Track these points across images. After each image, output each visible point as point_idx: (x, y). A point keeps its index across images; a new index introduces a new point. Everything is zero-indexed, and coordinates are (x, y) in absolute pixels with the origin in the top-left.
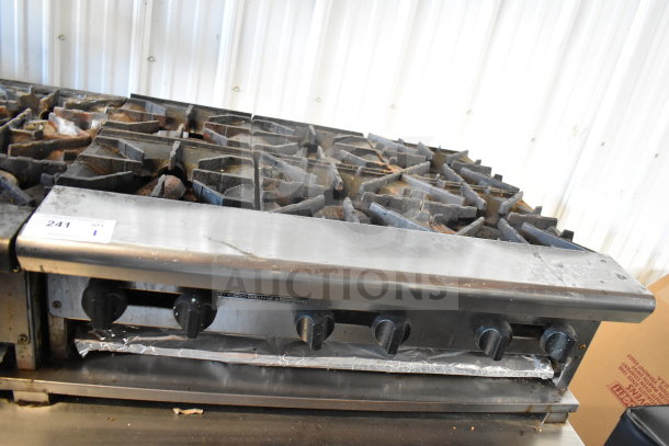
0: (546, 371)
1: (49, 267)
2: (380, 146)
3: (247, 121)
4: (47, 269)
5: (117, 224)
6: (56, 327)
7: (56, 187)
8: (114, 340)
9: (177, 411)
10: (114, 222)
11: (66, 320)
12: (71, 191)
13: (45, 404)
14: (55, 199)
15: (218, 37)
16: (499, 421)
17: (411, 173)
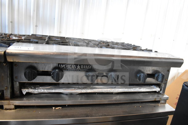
0: (158, 89)
6: (16, 85)
8: (33, 89)
9: (54, 108)
11: (19, 82)
12: (20, 43)
13: (13, 109)
14: (16, 44)
15: (54, 19)
16: (147, 104)
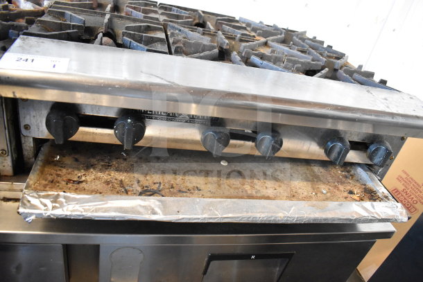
1: (20, 93)
2: (249, 25)
3: (155, 6)
4: (18, 95)
5: (71, 60)
6: (27, 144)
7: (21, 36)
10: (68, 59)
11: (34, 138)
12: (33, 39)
14: (22, 44)
17: (273, 41)
